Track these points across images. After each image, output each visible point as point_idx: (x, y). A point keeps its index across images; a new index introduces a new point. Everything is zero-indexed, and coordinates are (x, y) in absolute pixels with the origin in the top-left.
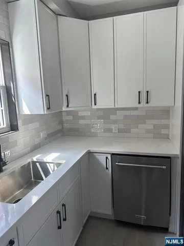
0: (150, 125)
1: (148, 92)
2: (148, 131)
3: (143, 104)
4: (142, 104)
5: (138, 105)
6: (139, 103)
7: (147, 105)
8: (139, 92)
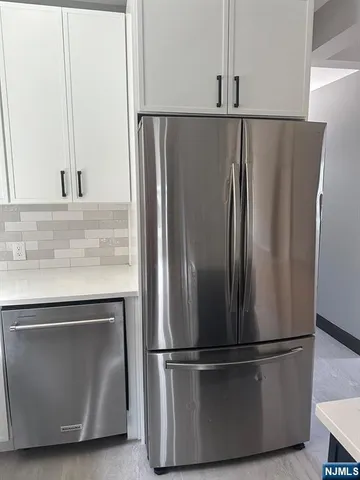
0: (92, 239)
1: (79, 173)
2: (89, 253)
3: (72, 198)
4: (69, 197)
5: (63, 201)
6: (64, 195)
7: (80, 200)
8: (63, 173)
